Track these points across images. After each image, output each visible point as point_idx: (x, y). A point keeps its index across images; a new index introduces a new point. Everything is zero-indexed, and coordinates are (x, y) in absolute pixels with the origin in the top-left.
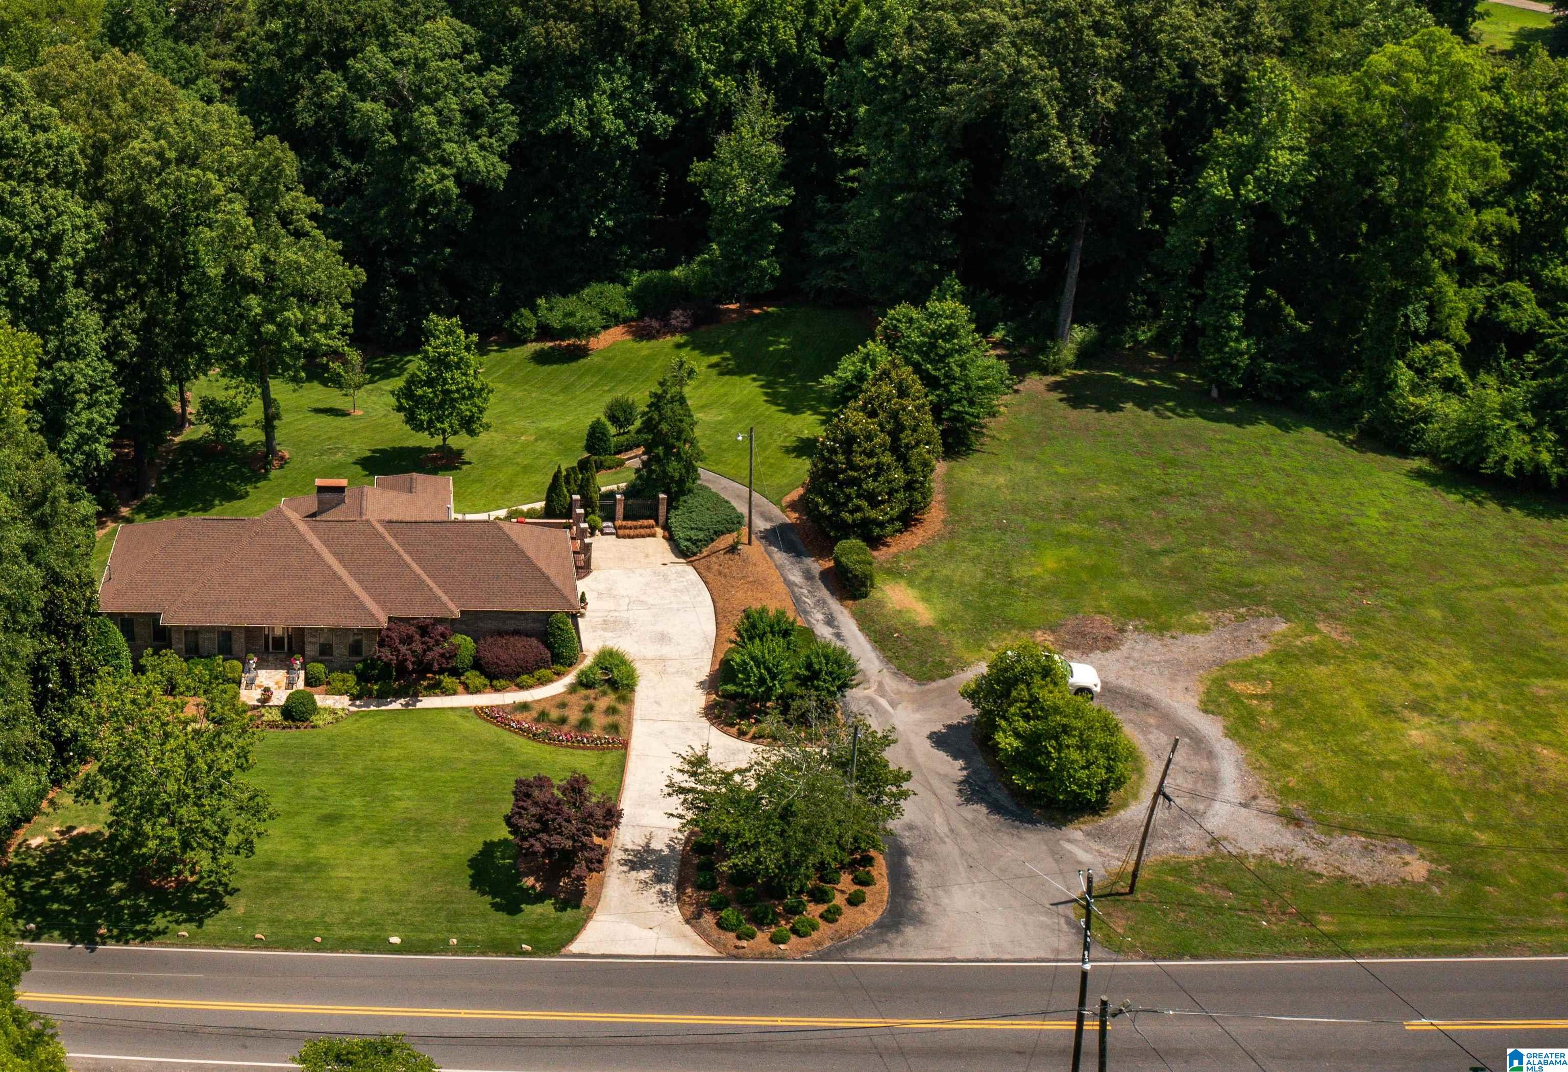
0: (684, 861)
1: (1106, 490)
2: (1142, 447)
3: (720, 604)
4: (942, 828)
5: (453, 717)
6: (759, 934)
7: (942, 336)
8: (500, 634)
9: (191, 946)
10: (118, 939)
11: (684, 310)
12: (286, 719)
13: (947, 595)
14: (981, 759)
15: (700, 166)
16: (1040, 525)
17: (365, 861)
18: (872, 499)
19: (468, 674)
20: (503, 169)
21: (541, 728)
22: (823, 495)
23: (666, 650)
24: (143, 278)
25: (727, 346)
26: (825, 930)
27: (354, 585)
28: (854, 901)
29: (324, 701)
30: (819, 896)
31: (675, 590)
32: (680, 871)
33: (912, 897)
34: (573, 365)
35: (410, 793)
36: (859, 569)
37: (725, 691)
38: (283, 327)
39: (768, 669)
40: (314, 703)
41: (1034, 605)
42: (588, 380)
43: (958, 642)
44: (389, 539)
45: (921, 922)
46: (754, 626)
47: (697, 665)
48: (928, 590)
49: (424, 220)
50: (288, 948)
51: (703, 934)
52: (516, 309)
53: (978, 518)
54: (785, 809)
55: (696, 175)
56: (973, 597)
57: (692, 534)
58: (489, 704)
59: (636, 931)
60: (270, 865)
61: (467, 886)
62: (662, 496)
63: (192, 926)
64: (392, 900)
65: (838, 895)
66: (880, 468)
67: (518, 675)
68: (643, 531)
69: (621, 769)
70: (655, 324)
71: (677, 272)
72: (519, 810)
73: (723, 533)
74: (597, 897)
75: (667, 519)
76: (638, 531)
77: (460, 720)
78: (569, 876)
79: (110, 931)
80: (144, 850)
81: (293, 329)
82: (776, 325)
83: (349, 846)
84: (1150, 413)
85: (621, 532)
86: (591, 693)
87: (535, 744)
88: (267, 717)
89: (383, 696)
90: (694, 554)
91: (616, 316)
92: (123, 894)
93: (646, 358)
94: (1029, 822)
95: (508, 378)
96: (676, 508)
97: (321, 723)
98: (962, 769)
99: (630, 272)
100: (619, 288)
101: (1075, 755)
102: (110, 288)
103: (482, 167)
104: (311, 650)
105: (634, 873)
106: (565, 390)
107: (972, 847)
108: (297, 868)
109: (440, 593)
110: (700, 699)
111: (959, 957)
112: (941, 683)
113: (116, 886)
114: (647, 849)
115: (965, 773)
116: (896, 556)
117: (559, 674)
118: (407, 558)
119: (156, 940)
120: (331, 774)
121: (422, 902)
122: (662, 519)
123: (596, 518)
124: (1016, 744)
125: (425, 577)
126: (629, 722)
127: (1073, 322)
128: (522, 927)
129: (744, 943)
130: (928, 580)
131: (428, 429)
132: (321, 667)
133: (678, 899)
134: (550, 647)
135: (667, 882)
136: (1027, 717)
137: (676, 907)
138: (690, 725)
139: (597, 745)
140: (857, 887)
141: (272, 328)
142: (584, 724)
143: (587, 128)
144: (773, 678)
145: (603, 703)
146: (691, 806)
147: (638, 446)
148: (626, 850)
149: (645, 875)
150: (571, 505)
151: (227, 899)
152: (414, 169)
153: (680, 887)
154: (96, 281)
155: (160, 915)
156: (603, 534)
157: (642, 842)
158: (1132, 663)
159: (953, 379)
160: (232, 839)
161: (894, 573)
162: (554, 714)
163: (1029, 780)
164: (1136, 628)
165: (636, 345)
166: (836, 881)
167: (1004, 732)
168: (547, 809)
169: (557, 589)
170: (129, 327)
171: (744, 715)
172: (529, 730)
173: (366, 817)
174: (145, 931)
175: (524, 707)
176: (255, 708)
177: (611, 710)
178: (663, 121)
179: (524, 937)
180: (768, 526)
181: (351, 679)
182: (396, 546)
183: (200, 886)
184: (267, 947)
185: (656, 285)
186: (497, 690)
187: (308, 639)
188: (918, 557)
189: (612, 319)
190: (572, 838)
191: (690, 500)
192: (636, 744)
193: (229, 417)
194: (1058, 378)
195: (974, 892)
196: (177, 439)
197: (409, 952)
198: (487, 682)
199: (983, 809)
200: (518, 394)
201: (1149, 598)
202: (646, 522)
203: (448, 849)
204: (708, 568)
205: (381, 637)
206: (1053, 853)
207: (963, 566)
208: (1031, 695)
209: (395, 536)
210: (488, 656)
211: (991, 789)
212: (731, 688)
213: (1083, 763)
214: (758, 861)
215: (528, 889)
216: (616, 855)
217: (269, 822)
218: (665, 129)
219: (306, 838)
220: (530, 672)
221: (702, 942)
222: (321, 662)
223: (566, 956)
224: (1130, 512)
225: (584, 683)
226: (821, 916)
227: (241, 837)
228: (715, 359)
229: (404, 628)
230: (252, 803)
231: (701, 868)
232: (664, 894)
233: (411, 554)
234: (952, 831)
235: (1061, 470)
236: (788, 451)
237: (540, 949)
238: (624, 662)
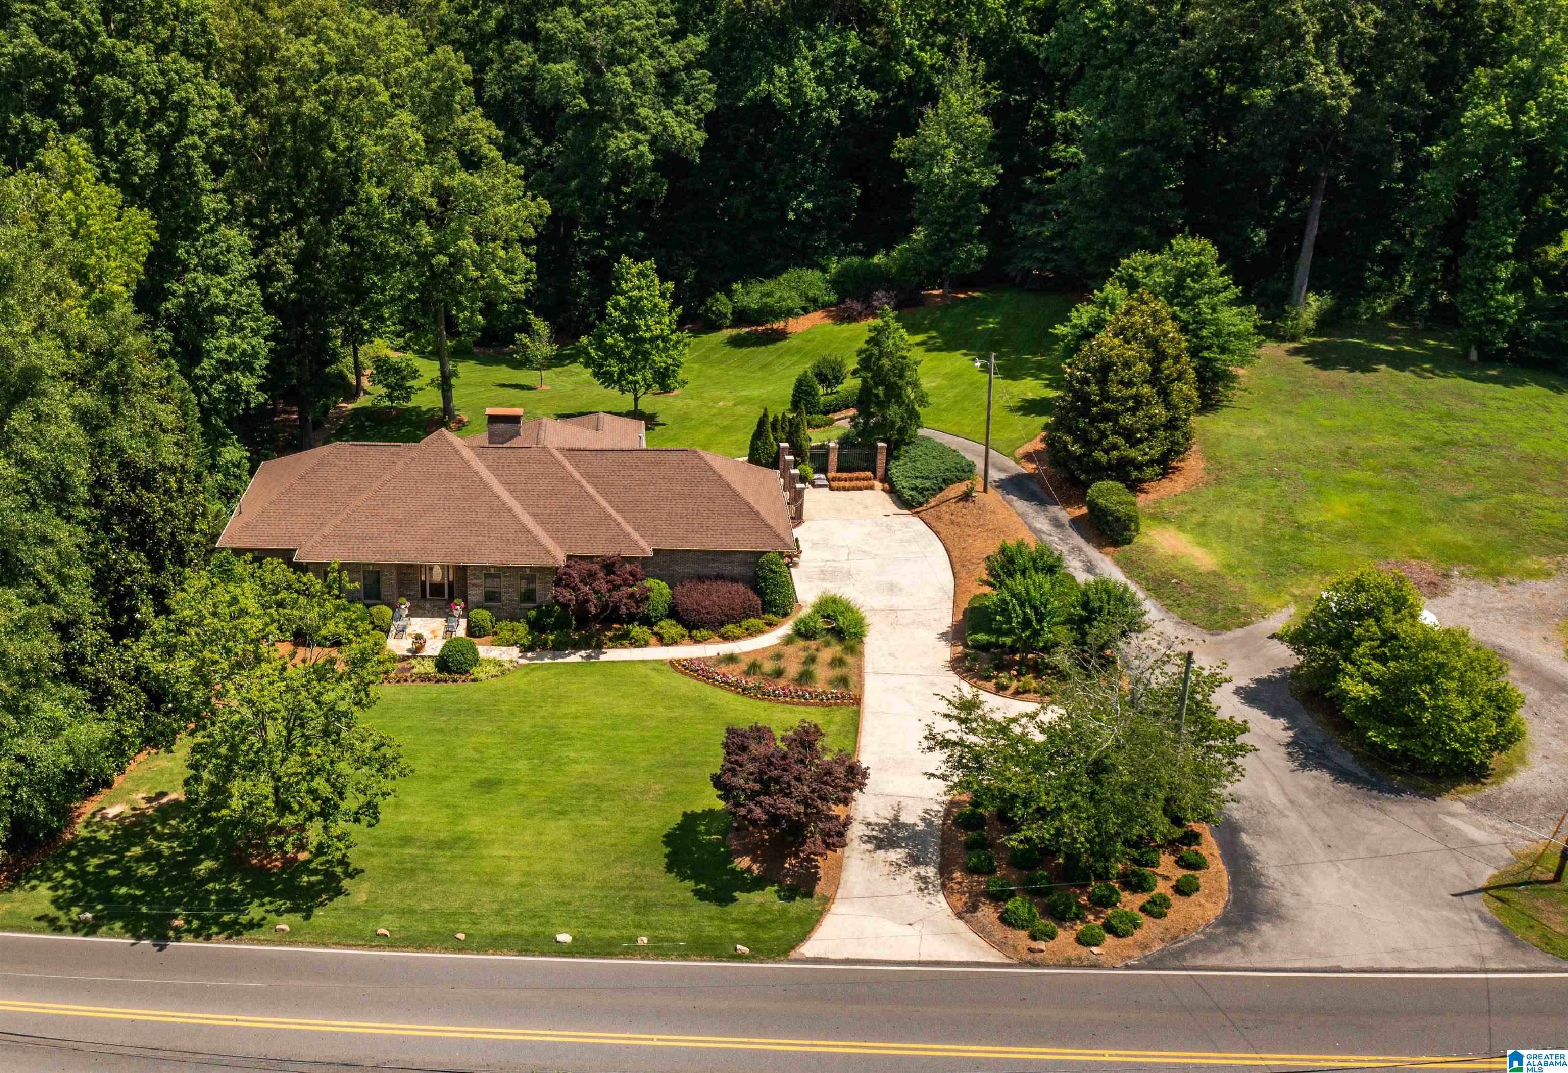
0: (946, 839)
1: (1384, 441)
2: (1412, 403)
3: (955, 554)
4: (1279, 800)
5: (643, 670)
6: (1060, 931)
7: (1191, 275)
8: (701, 579)
9: (292, 943)
10: (197, 934)
11: (887, 291)
12: (441, 671)
13: (1227, 539)
14: (1307, 717)
15: (903, 143)
16: (1319, 472)
17: (528, 837)
18: (1129, 436)
19: (662, 623)
20: (700, 136)
21: (751, 682)
22: (1070, 432)
23: (897, 601)
24: (301, 202)
25: (934, 326)
26: (1150, 928)
27: (525, 518)
28: (1184, 889)
29: (486, 651)
30: (1136, 883)
31: (902, 541)
32: (942, 851)
33: (1260, 885)
34: (771, 347)
35: (589, 754)
36: (1121, 510)
37: (976, 641)
38: (456, 261)
39: (1034, 608)
40: (475, 652)
41: (1333, 551)
42: (787, 360)
43: (1252, 588)
44: (570, 468)
45: (1281, 918)
46: (1011, 561)
47: (937, 616)
48: (1204, 534)
49: (616, 198)
50: (420, 947)
51: (981, 931)
52: (712, 294)
53: (1245, 467)
54: (1096, 762)
55: (900, 151)
56: (1260, 542)
57: (918, 482)
58: (688, 656)
59: (890, 928)
60: (405, 841)
61: (662, 868)
62: (880, 444)
63: (297, 918)
64: (563, 886)
65: (1160, 883)
66: (1139, 402)
67: (722, 624)
68: (859, 484)
69: (854, 727)
70: (857, 306)
71: (877, 259)
72: (733, 765)
73: (953, 482)
74: (836, 884)
75: (886, 470)
76: (854, 483)
77: (653, 674)
78: (796, 856)
79: (188, 922)
80: (224, 812)
81: (468, 261)
82: (984, 308)
83: (509, 817)
84: (1407, 374)
85: (835, 484)
86: (813, 644)
87: (745, 699)
88: (418, 669)
89: (560, 647)
90: (921, 504)
91: (815, 301)
92: (213, 875)
93: (848, 339)
94: (1391, 791)
95: (704, 359)
96: (897, 458)
97: (482, 676)
98: (1286, 729)
99: (829, 259)
100: (818, 273)
101: (1457, 703)
102: (264, 212)
103: (678, 132)
104: (475, 594)
105: (881, 853)
106: (764, 367)
107: (1323, 822)
108: (440, 845)
109: (629, 529)
110: (945, 652)
111: (1346, 966)
112: (1239, 632)
113: (206, 865)
114: (896, 823)
115: (1291, 733)
116: (1156, 502)
117: (771, 625)
118: (591, 490)
119: (247, 935)
120: (491, 733)
121: (602, 888)
122: (880, 472)
123: (808, 468)
124: (1372, 690)
125: (610, 510)
126: (860, 675)
127: (1308, 290)
128: (735, 921)
129: (1041, 945)
130: (1202, 524)
131: (618, 381)
132: (486, 614)
133: (944, 886)
134: (760, 592)
135: (927, 864)
136: (1383, 659)
137: (941, 897)
138: (935, 680)
139: (821, 700)
140: (1186, 872)
141: (443, 259)
142: (805, 677)
143: (787, 96)
144: (1040, 621)
145: (826, 655)
146: (959, 765)
147: (847, 407)
148: (869, 824)
149: (896, 855)
150: (778, 453)
151: (346, 883)
152: (607, 136)
153: (944, 870)
154: (248, 203)
155: (256, 902)
156: (814, 486)
157: (890, 814)
158: (1469, 611)
159: (1203, 323)
160: (350, 804)
161: (1161, 518)
162: (768, 666)
163: (1389, 736)
164: (1462, 575)
165: (837, 328)
166: (1155, 864)
167: (1351, 677)
168: (770, 763)
169: (768, 526)
170: (285, 256)
171: (1000, 668)
172: (736, 685)
173: (532, 782)
174: (235, 922)
175: (731, 659)
176: (404, 659)
177: (837, 662)
178: (866, 96)
179: (738, 935)
180: (1003, 476)
181: (522, 628)
182: (578, 476)
183: (313, 866)
184: (392, 946)
185: (856, 271)
186: (697, 642)
187: (471, 581)
188: (1184, 503)
189: (812, 304)
190: (805, 802)
191: (912, 451)
192: (869, 699)
193: (403, 378)
194: (1296, 345)
195: (1342, 879)
196: (350, 406)
197: (582, 954)
198: (686, 632)
199: (1325, 777)
200: (714, 372)
201: (1469, 543)
202: (862, 474)
203: (637, 822)
204: (939, 518)
205: (559, 577)
206: (1434, 830)
207: (1240, 512)
208: (1384, 631)
209: (576, 466)
210: (686, 602)
211: (1330, 751)
212: (982, 637)
213: (1467, 713)
214: (1059, 833)
215: (743, 872)
216: (856, 831)
217: (399, 781)
218: (868, 104)
219: (455, 807)
220: (737, 622)
221: (983, 944)
222: (486, 608)
223: (796, 961)
224: (1415, 459)
225: (804, 633)
226: (1143, 909)
227: (362, 799)
228: (921, 338)
229: (585, 566)
230: (376, 755)
231: (970, 846)
232: (925, 880)
233: (595, 485)
234: (1291, 802)
235: (1326, 423)
236: (1013, 410)
237: (760, 952)
238: (848, 608)
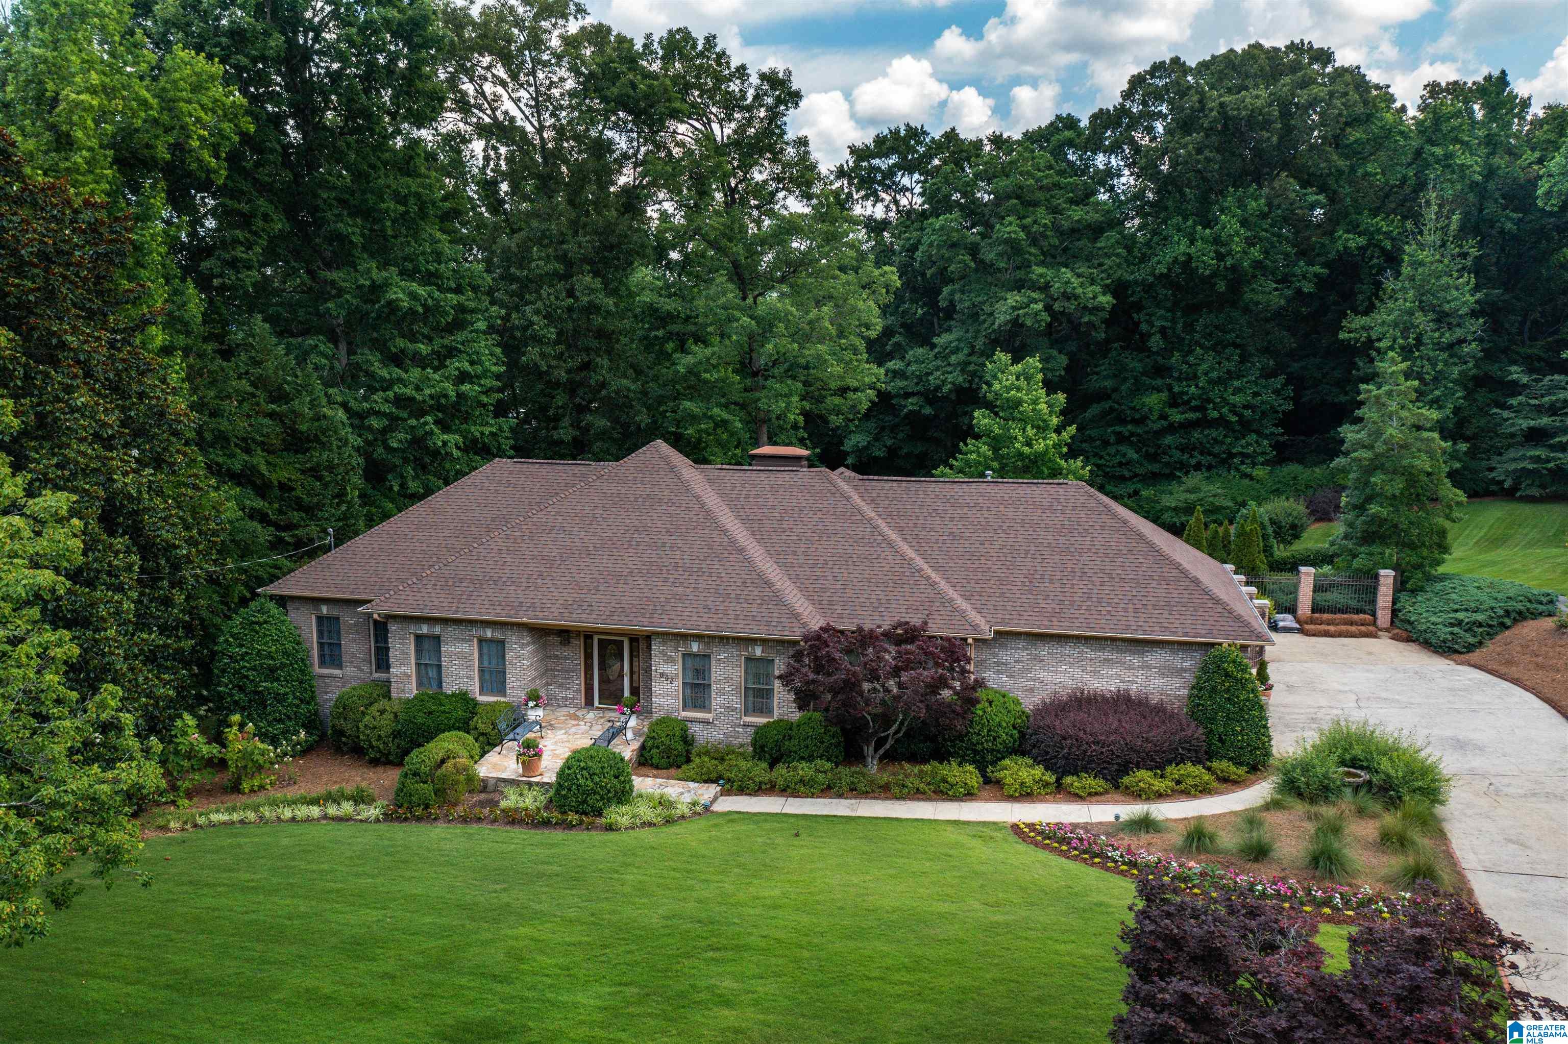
19: (1005, 761)
21: (1193, 866)
31: (1451, 689)
57: (1460, 616)
58: (1053, 819)
62: (1383, 573)
67: (1125, 769)
68: (1351, 628)
75: (1395, 612)
76: (1344, 628)
85: (1310, 627)
86: (1325, 810)
89: (799, 791)
90: (1467, 651)
96: (1413, 594)
97: (629, 822)
104: (664, 693)
109: (953, 594)
122: (1383, 617)
125: (923, 565)
126: (1455, 870)
134: (1203, 720)
142: (1325, 861)
145: (1364, 828)
162: (1232, 840)
172: (1158, 870)
175: (1145, 829)
176: (497, 784)
177: (1396, 842)
186: (1073, 797)
187: (658, 666)
198: (1052, 780)
202: (1355, 617)
204: (1512, 664)
210: (1055, 724)
220: (1158, 765)
225: (1304, 790)
